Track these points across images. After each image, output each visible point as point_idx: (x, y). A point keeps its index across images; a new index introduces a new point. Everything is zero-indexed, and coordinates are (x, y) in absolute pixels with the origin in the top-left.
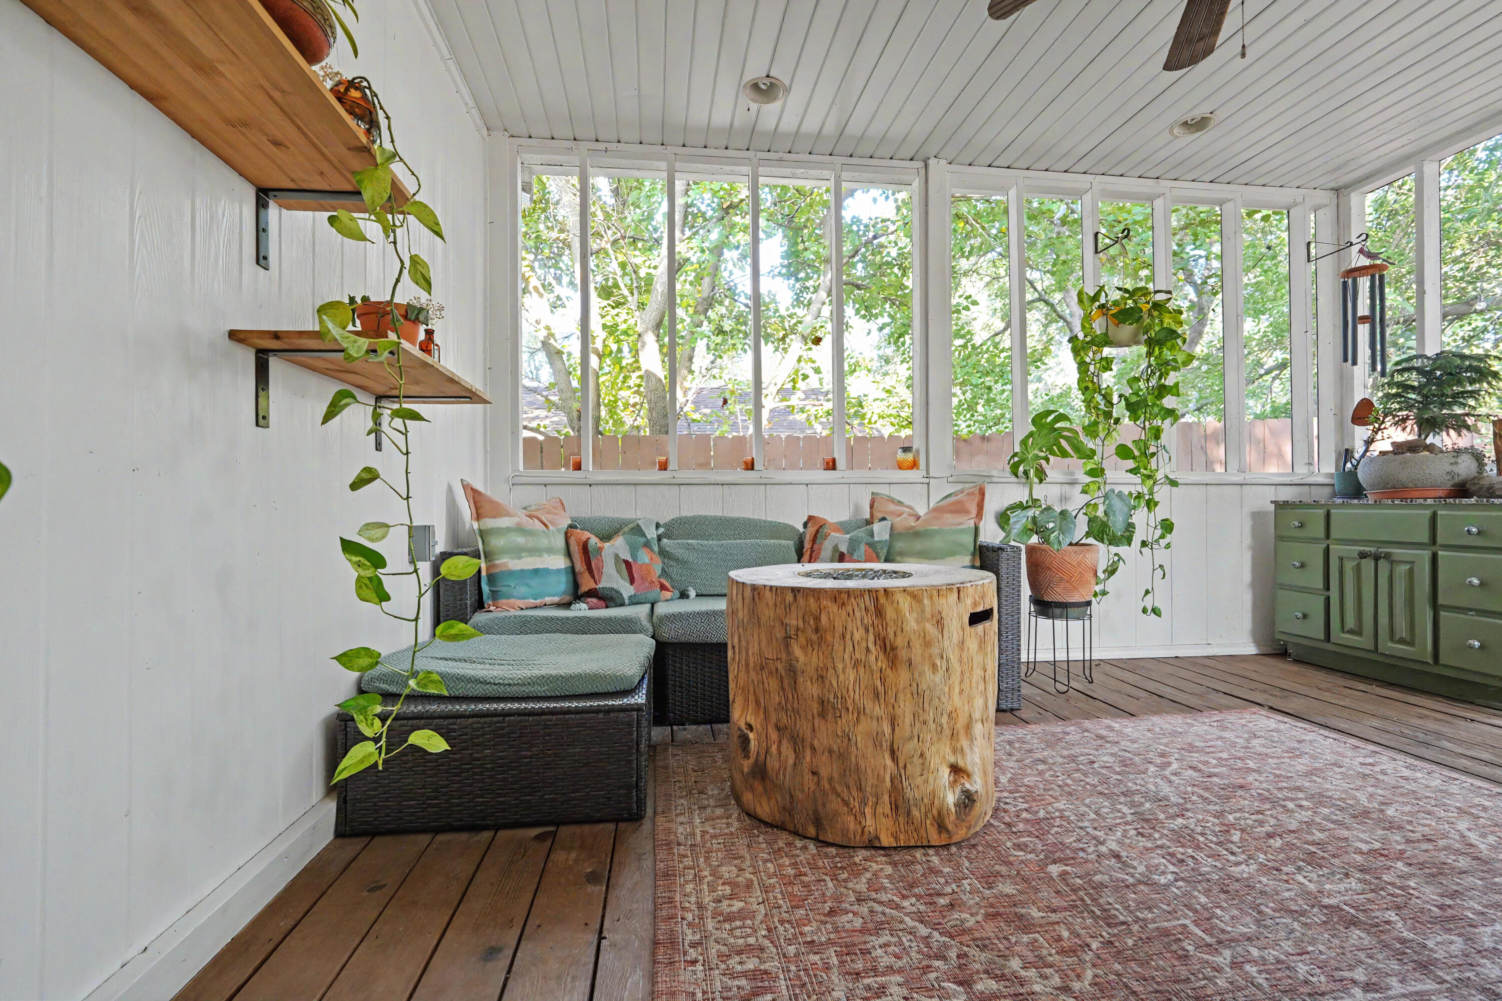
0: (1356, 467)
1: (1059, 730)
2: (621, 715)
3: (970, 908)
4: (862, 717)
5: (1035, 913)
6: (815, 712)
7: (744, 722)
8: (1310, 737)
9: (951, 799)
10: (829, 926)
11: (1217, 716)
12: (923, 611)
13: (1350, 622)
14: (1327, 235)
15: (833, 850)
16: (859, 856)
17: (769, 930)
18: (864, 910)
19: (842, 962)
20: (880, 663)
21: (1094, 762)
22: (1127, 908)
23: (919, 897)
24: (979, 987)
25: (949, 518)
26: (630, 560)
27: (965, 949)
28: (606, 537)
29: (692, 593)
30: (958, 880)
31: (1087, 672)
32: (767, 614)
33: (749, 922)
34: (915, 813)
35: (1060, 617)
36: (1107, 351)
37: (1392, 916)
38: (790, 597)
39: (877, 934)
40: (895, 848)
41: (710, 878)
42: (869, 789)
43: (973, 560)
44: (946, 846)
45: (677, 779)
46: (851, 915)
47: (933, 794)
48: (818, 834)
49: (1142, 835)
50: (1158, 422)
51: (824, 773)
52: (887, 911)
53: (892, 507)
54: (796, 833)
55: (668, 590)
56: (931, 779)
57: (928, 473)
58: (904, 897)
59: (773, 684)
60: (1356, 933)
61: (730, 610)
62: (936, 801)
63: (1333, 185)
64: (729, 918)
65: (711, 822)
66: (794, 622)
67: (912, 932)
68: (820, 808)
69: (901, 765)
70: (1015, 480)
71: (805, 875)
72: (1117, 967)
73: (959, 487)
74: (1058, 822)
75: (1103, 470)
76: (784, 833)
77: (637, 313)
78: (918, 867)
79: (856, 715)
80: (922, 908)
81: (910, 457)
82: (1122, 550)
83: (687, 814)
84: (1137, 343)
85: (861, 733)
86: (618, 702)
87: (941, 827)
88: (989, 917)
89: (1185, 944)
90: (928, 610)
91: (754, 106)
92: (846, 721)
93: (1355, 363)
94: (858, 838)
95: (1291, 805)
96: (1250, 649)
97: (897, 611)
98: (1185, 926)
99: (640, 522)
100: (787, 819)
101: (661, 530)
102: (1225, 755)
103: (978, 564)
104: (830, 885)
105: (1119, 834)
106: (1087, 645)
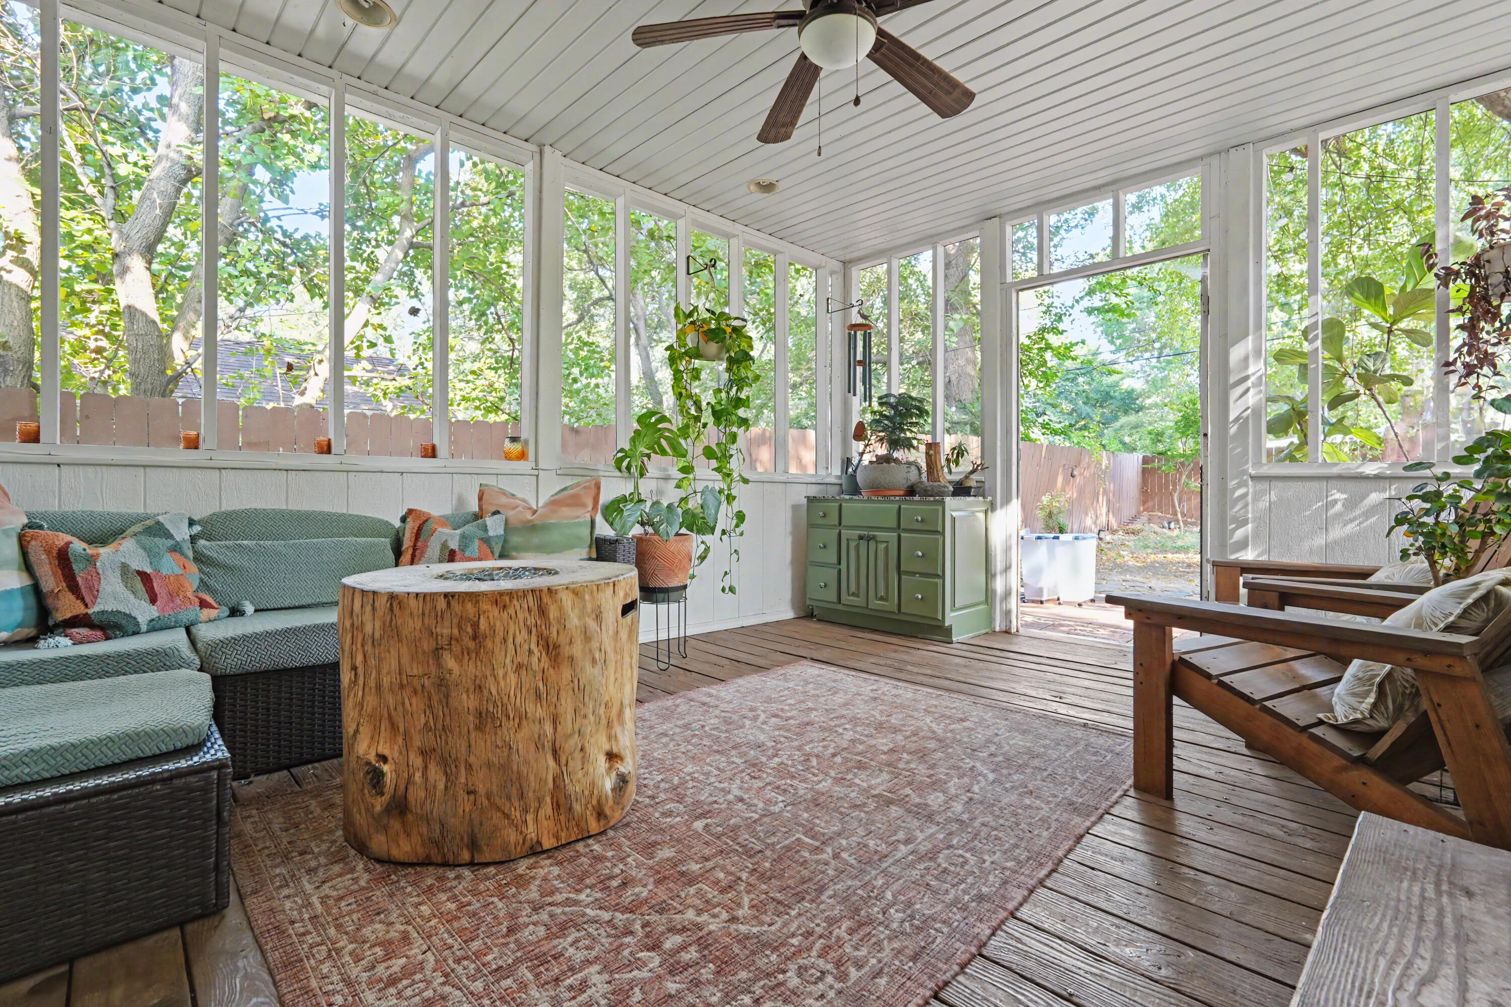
0: (855, 471)
1: (669, 703)
2: (192, 779)
3: (640, 880)
4: (524, 723)
5: (695, 867)
6: (472, 726)
7: (373, 754)
8: (839, 677)
9: (608, 784)
10: (512, 946)
11: (781, 671)
12: (584, 607)
13: (853, 589)
14: (838, 296)
15: (492, 870)
16: (522, 867)
17: (446, 975)
18: (544, 916)
19: (537, 976)
20: (542, 664)
21: (703, 726)
22: (758, 839)
23: (592, 887)
24: (667, 945)
25: (566, 511)
26: (149, 570)
27: (647, 917)
28: (102, 539)
29: (249, 609)
30: (622, 860)
31: (682, 650)
32: (411, 626)
33: (418, 977)
34: (577, 808)
35: (663, 601)
36: (697, 363)
37: (908, 791)
38: (442, 604)
39: (564, 936)
40: (556, 848)
41: (351, 947)
42: (531, 794)
43: (590, 552)
44: (603, 833)
45: (261, 846)
46: (531, 927)
47: (593, 784)
48: (473, 857)
49: (755, 778)
50: (734, 429)
51: (481, 789)
52: (567, 909)
53: (504, 500)
54: (445, 864)
55: (211, 606)
56: (591, 770)
57: (537, 465)
58: (579, 891)
59: (416, 704)
60: (893, 808)
61: (348, 624)
62: (596, 792)
63: (842, 259)
64: (393, 981)
65: (330, 884)
66: (446, 632)
67: (594, 921)
68: (476, 830)
69: (563, 761)
70: (618, 474)
71: (469, 904)
72: (764, 887)
73: (575, 480)
74: (691, 784)
75: (693, 468)
76: (430, 868)
77: (112, 224)
78: (583, 859)
79: (517, 720)
80: (599, 895)
81: (517, 447)
82: (708, 538)
83: (291, 884)
84: (721, 359)
85: (521, 739)
86: (183, 764)
87: (600, 814)
88: (658, 882)
89: (803, 853)
90: (589, 606)
91: (350, 22)
92: (507, 732)
93: (855, 395)
94: (519, 849)
95: (841, 731)
96: (789, 614)
97: (561, 608)
98: (798, 839)
99: (161, 519)
100: (434, 852)
101: (197, 529)
102: (792, 702)
103: (594, 556)
104: (500, 905)
105: (738, 782)
106: (682, 624)
